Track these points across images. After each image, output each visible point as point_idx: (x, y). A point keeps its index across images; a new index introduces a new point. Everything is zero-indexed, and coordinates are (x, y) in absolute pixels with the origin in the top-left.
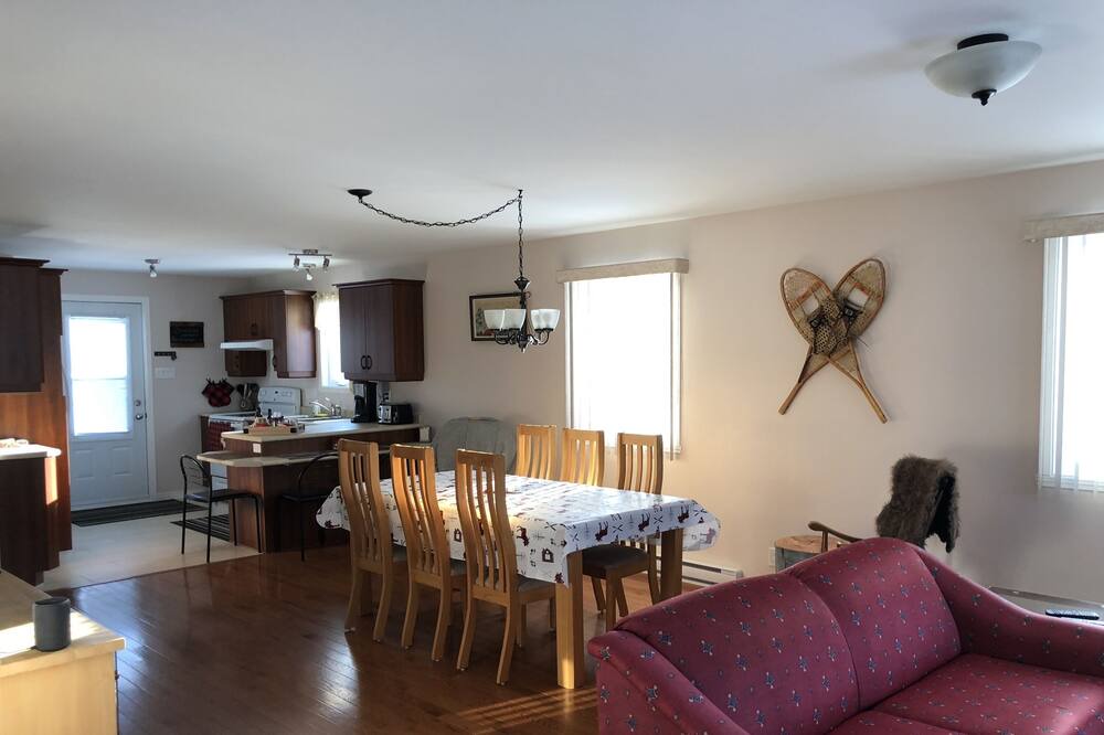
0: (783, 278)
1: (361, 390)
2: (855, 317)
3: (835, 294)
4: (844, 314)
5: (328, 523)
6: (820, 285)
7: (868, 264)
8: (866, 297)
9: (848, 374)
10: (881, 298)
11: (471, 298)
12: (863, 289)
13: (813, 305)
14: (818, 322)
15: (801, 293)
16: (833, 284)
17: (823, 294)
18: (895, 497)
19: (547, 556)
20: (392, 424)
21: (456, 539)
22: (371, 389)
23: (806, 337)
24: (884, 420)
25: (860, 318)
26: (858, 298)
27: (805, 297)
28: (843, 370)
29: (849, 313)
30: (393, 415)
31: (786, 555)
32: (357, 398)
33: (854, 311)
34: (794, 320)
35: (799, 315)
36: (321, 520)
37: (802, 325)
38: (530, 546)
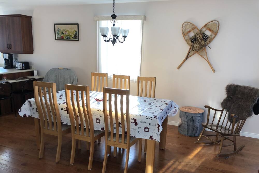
0: (183, 25)
1: (7, 57)
2: (207, 39)
3: (201, 31)
4: (204, 38)
5: (25, 115)
6: (195, 28)
7: (214, 22)
8: (211, 33)
9: (203, 58)
10: (216, 34)
11: (55, 24)
12: (210, 30)
13: (192, 34)
14: (194, 40)
15: (188, 30)
16: (200, 28)
17: (196, 31)
18: (228, 97)
19: (147, 129)
20: (22, 69)
21: (97, 122)
22: (11, 56)
23: (189, 45)
24: (214, 72)
25: (208, 39)
26: (208, 33)
27: (189, 32)
28: (201, 56)
29: (205, 38)
30: (22, 66)
31: (187, 114)
32: (5, 59)
33: (207, 37)
34: (185, 39)
35: (187, 37)
36: (21, 114)
37: (188, 41)
38: (138, 126)
